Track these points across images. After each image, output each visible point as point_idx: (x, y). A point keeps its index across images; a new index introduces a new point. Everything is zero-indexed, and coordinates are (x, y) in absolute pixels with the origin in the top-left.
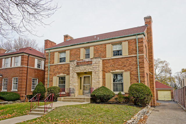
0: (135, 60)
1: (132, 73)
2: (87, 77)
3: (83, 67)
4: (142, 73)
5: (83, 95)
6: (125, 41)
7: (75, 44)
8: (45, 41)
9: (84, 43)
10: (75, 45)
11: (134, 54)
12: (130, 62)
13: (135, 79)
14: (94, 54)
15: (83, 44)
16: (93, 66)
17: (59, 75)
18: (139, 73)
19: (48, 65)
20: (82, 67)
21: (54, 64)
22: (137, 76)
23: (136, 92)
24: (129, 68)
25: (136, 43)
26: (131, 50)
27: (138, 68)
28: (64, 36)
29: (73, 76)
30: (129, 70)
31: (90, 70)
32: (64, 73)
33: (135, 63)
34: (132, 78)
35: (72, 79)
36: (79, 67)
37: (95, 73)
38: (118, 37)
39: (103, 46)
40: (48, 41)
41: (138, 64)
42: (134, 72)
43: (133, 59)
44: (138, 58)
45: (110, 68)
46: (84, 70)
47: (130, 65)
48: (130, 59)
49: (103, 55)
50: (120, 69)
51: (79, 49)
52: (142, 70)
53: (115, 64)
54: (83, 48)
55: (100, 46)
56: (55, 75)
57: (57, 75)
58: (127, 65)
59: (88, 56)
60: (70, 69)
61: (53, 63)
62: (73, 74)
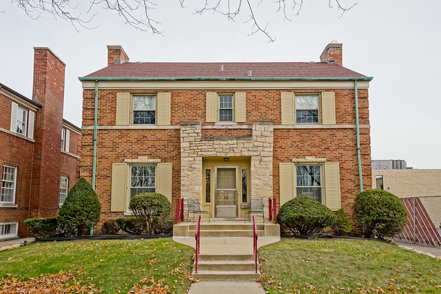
0: (350, 137)
1: (345, 165)
2: (226, 169)
3: (226, 142)
4: (366, 167)
5: (216, 216)
6: (328, 90)
7: (190, 78)
8: (36, 50)
9: (218, 78)
10: (191, 80)
11: (349, 123)
12: (340, 142)
13: (351, 180)
14: (248, 112)
15: (217, 80)
16: (255, 144)
17: (134, 161)
18: (360, 167)
19: (91, 128)
20: (222, 142)
21: (114, 127)
22: (356, 173)
23: (387, 210)
24: (336, 153)
25: (354, 98)
26: (341, 113)
27: (359, 156)
28: (110, 48)
29: (194, 166)
30: (336, 159)
31: (246, 154)
32: (151, 156)
33: (351, 144)
34: (344, 178)
35: (190, 173)
36: (212, 142)
37: (261, 161)
38: (313, 78)
39: (272, 95)
40: (48, 52)
41: (359, 146)
42: (349, 165)
43: (345, 135)
44: (358, 132)
45: (292, 151)
46: (228, 151)
47: (339, 147)
48: (340, 135)
49: (272, 117)
50: (316, 156)
51: (203, 92)
52: (366, 160)
53: (302, 141)
54: (213, 91)
55: (264, 93)
56: (120, 158)
57: (126, 160)
58: (333, 148)
59: (227, 113)
60: (182, 145)
61: (113, 123)
62: (192, 159)
